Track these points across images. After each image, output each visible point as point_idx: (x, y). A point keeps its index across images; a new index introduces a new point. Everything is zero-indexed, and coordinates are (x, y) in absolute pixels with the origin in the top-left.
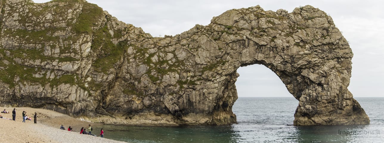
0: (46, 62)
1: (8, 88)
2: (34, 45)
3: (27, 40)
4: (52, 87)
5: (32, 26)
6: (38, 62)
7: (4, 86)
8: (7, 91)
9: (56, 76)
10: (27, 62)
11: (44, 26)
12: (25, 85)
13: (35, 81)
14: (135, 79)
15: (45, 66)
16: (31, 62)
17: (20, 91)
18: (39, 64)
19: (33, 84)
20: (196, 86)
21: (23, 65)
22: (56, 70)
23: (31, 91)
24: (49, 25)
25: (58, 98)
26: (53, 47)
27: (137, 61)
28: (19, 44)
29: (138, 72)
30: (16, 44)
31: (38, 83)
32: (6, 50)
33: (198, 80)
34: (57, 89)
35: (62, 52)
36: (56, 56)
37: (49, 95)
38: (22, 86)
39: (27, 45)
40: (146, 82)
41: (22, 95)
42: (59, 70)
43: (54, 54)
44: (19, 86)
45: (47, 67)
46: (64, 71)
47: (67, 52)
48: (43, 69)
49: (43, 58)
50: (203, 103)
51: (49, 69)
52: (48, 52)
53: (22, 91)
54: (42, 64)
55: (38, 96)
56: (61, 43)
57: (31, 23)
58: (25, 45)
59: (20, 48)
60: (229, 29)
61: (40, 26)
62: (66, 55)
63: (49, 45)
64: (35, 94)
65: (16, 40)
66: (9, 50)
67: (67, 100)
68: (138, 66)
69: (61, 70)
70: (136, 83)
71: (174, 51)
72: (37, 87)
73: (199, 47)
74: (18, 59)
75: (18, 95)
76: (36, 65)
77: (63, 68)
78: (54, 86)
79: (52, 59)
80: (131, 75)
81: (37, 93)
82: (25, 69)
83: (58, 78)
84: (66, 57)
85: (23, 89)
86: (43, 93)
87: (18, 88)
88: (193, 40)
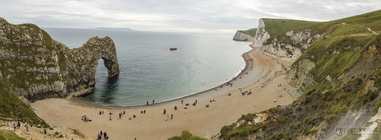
0: (40, 69)
1: (24, 91)
2: (27, 57)
3: (20, 52)
4: (50, 84)
5: (19, 42)
6: (35, 69)
7: (21, 90)
8: (24, 94)
9: (49, 77)
10: (27, 69)
11: (28, 43)
12: (34, 86)
13: (38, 82)
14: (72, 71)
15: (40, 71)
16: (31, 69)
17: (33, 91)
18: (36, 70)
19: (39, 84)
20: (90, 70)
21: (25, 72)
22: (48, 73)
23: (39, 90)
24: (31, 43)
25: (56, 90)
26: (41, 58)
27: (71, 62)
28: (15, 56)
29: (73, 67)
30: (14, 56)
31: (41, 83)
32: (7, 60)
33: (90, 67)
34: (54, 85)
35: (47, 62)
36: (44, 64)
37: (50, 90)
38: (33, 88)
39: (22, 57)
40: (77, 72)
41: (34, 93)
42: (49, 73)
43: (43, 63)
44: (31, 87)
45: (41, 71)
46: (52, 73)
47: (49, 61)
48: (39, 73)
49: (38, 66)
50: (92, 76)
51: (43, 73)
52: (39, 62)
53: (34, 91)
54: (38, 70)
55: (44, 92)
56: (44, 56)
57: (18, 40)
58: (21, 57)
59: (16, 59)
60: (94, 46)
61: (25, 43)
62: (50, 63)
63: (38, 57)
64: (42, 91)
65: (12, 53)
66: (9, 60)
67: (60, 90)
68: (72, 64)
69: (51, 73)
70: (73, 72)
71: (79, 55)
72: (42, 86)
73: (87, 53)
74: (20, 67)
75: (32, 94)
76: (35, 71)
77: (51, 71)
78: (52, 83)
79: (42, 66)
80: (70, 69)
81: (43, 90)
82: (28, 74)
83: (50, 78)
84: (50, 64)
85: (34, 89)
86: (47, 89)
87: (31, 89)
88: (85, 51)
